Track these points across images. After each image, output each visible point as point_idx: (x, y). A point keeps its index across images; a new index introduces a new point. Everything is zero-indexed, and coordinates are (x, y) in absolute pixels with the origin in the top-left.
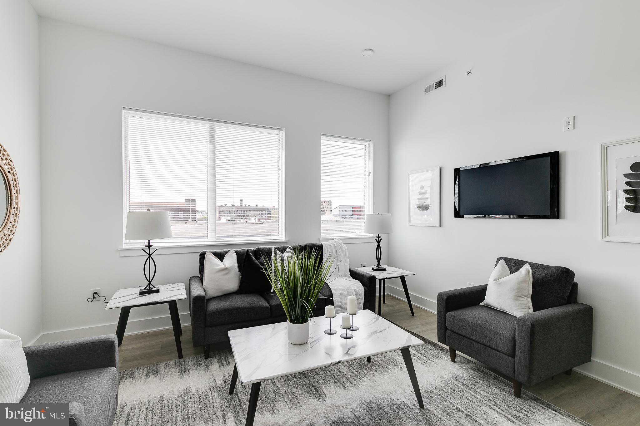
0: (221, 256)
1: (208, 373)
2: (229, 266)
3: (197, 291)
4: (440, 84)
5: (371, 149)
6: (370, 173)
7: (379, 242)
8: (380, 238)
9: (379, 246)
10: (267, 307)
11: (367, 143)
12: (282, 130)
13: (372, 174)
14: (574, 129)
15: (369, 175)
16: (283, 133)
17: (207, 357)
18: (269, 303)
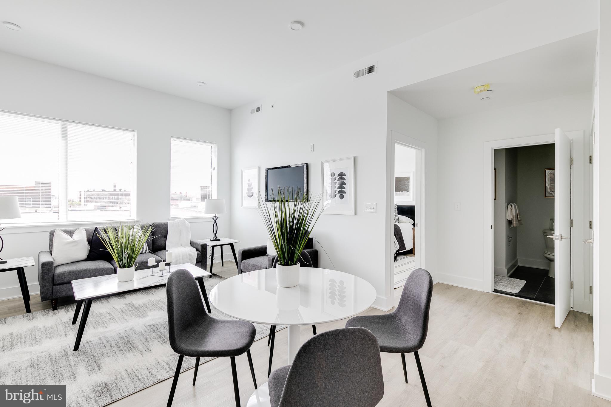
0: (70, 233)
1: (55, 317)
2: (77, 240)
3: (46, 258)
4: (258, 109)
5: (216, 149)
6: (214, 168)
7: (215, 221)
8: (216, 217)
9: (215, 222)
10: (112, 269)
11: (213, 145)
12: (134, 131)
13: (216, 169)
14: (313, 151)
15: (214, 169)
16: (136, 133)
17: (55, 309)
18: (113, 266)
